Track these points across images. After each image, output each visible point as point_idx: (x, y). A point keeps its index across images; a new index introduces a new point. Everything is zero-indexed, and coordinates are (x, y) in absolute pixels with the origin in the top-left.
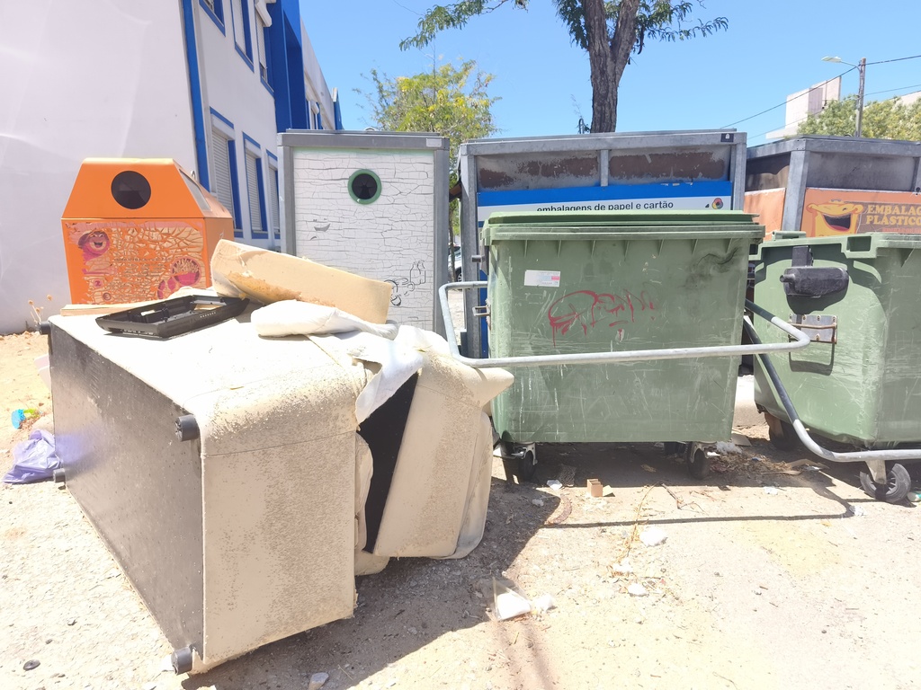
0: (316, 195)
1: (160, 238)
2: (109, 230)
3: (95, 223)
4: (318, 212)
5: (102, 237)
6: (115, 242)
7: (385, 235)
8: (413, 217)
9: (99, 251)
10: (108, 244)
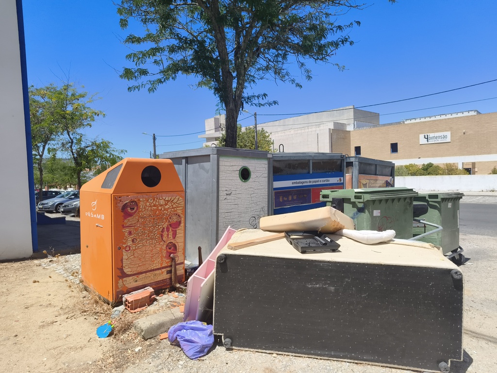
0: (227, 178)
1: (164, 203)
2: (139, 200)
3: (132, 196)
4: (227, 186)
5: (134, 204)
6: (141, 207)
7: (252, 196)
8: (261, 187)
9: (132, 213)
10: (137, 209)
